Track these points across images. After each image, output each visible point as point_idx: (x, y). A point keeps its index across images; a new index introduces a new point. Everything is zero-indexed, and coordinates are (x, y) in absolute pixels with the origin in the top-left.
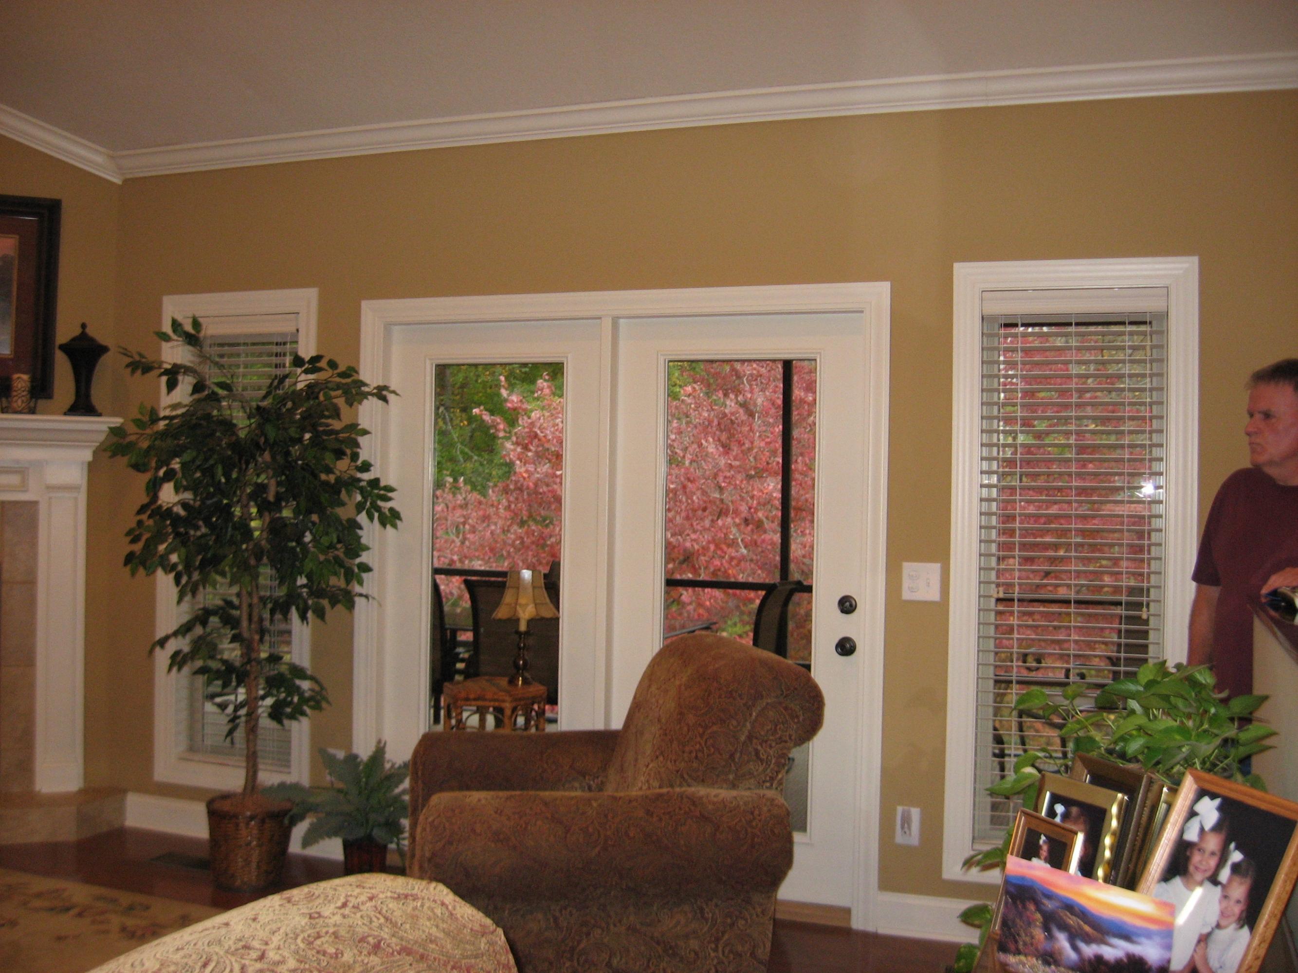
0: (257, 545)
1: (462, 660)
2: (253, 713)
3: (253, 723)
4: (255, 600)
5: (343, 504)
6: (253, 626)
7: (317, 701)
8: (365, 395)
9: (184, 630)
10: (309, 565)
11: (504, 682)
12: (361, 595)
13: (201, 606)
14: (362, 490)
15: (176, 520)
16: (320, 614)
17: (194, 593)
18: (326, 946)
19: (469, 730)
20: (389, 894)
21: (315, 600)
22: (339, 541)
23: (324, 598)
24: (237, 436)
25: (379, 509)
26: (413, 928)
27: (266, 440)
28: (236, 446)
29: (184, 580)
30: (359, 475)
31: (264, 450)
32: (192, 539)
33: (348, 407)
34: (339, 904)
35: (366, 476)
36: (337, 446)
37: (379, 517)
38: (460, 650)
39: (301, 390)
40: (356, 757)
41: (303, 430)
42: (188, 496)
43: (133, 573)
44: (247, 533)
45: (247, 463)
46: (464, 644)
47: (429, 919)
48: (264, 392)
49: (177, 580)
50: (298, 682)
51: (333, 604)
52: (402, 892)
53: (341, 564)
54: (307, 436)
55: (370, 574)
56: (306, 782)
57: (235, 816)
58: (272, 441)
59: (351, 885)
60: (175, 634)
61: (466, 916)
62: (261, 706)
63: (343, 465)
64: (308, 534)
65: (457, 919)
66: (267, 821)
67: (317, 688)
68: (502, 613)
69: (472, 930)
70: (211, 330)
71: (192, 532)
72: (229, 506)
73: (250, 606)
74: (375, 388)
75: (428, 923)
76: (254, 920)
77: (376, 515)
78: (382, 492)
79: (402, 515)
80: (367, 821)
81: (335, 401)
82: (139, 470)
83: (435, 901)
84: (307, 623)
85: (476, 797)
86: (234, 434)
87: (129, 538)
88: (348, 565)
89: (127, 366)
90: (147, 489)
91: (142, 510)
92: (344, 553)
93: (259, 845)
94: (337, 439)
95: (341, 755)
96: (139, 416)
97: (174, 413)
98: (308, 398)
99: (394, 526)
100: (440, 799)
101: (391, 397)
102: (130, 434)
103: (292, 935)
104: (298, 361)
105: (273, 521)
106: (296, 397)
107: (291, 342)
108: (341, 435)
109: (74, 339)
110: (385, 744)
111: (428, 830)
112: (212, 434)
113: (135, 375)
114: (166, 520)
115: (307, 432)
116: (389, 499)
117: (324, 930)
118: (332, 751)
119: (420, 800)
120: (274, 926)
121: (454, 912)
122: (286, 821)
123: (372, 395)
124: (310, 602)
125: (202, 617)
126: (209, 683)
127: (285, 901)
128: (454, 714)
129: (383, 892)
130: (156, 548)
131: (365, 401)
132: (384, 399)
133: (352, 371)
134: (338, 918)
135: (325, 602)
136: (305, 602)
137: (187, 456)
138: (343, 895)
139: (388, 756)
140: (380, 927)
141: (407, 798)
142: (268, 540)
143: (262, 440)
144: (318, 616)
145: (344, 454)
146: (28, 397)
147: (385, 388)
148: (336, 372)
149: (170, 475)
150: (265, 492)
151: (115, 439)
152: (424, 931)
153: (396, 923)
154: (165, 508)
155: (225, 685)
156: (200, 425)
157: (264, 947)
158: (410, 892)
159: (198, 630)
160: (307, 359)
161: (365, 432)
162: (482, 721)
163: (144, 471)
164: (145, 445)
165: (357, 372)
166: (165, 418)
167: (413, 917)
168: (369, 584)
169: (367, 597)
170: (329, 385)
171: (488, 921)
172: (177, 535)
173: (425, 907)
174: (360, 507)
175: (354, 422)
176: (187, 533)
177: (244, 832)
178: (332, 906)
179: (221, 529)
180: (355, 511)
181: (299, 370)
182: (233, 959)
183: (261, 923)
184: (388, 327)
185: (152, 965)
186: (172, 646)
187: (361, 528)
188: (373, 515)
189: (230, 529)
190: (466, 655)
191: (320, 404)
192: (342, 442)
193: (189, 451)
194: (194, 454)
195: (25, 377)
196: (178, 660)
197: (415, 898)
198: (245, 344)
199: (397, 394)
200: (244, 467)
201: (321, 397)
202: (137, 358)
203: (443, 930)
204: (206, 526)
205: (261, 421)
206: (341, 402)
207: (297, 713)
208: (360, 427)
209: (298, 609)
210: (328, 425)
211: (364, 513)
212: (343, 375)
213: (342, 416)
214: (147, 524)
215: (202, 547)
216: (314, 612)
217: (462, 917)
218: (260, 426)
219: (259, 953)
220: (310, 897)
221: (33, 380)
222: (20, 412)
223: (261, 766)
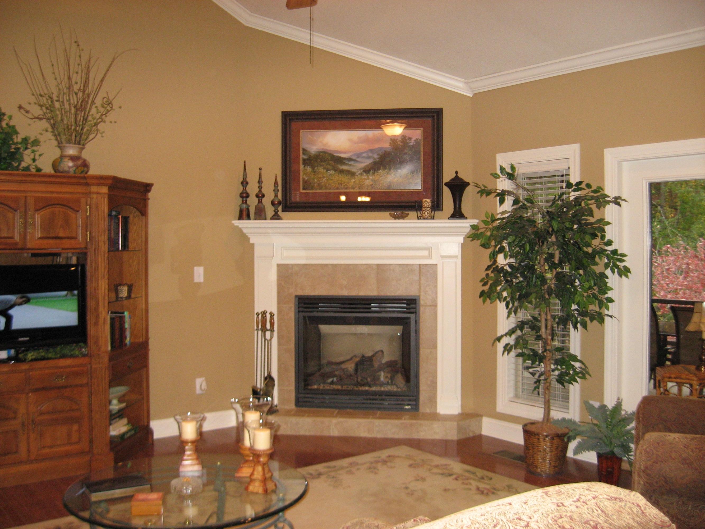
0: (549, 288)
1: (670, 353)
2: (548, 378)
3: (548, 384)
4: (549, 317)
5: (597, 264)
6: (548, 331)
7: (584, 374)
8: (608, 202)
9: (511, 332)
10: (578, 298)
11: (693, 368)
12: (608, 315)
13: (521, 320)
14: (608, 256)
15: (506, 274)
16: (585, 326)
17: (515, 312)
18: (565, 523)
19: (671, 395)
20: (605, 496)
21: (582, 318)
22: (595, 285)
23: (587, 317)
24: (537, 227)
25: (617, 267)
26: (618, 519)
27: (553, 230)
28: (536, 233)
29: (510, 306)
30: (607, 248)
31: (552, 235)
32: (514, 284)
33: (598, 209)
34: (575, 499)
35: (610, 248)
36: (592, 231)
37: (618, 272)
38: (669, 347)
39: (572, 201)
40: (605, 406)
41: (573, 223)
42: (512, 260)
43: (484, 302)
44: (544, 281)
45: (543, 243)
46: (671, 343)
47: (629, 514)
48: (551, 203)
49: (507, 306)
50: (573, 363)
51: (591, 321)
52: (613, 496)
53: (596, 298)
54: (575, 226)
55: (613, 303)
56: (577, 419)
57: (538, 434)
58: (555, 230)
59: (583, 488)
60: (506, 335)
61: (652, 515)
62: (553, 375)
63: (596, 242)
64: (577, 281)
65: (646, 516)
66: (555, 438)
67: (583, 367)
68: (691, 327)
69: (655, 523)
70: (520, 171)
71: (514, 280)
72: (533, 266)
73: (546, 320)
74: (613, 198)
75: (628, 517)
76: (525, 503)
77: (616, 270)
78: (619, 257)
79: (631, 270)
80: (611, 443)
81: (591, 206)
82: (485, 248)
83: (633, 504)
84: (578, 330)
85: (673, 437)
86: (535, 226)
87: (482, 283)
88: (600, 298)
89: (478, 192)
90: (490, 257)
91: (488, 268)
92: (598, 292)
93: (551, 452)
94: (593, 228)
95: (596, 404)
96: (486, 219)
97: (504, 216)
98: (575, 205)
99: (627, 276)
100: (651, 436)
101: (622, 203)
102: (481, 228)
103: (545, 515)
104: (569, 185)
105: (558, 273)
106: (569, 205)
107: (566, 175)
108: (594, 225)
109: (452, 180)
110: (622, 400)
111: (643, 453)
112: (524, 227)
113: (482, 197)
114: (501, 273)
115: (576, 224)
116: (624, 261)
117: (564, 514)
118: (591, 402)
119: (641, 434)
120: (536, 508)
121: (645, 511)
122: (566, 440)
123: (612, 202)
124: (579, 319)
125: (521, 325)
126: (524, 361)
127: (544, 494)
128: (662, 386)
129: (601, 495)
130: (496, 289)
131: (607, 205)
132: (619, 204)
133: (599, 189)
134: (573, 508)
135: (587, 319)
136: (577, 319)
137: (510, 240)
138: (578, 494)
139: (623, 407)
140: (598, 516)
141: (633, 432)
142: (555, 284)
143: (551, 229)
144: (583, 327)
145: (597, 236)
146: (430, 211)
147: (619, 198)
148: (591, 190)
149: (502, 250)
150: (553, 258)
151: (473, 231)
152: (625, 521)
153: (608, 514)
154: (500, 267)
155: (533, 363)
156: (517, 222)
157: (529, 520)
158: (618, 497)
159: (519, 333)
160: (574, 184)
161: (608, 223)
162: (680, 390)
163: (489, 248)
164: (489, 234)
165: (602, 190)
166: (499, 219)
167: (619, 511)
168: (613, 309)
169: (611, 317)
170: (587, 197)
171: (667, 519)
172: (507, 281)
173: (627, 507)
174: (606, 266)
175: (602, 218)
176: (512, 281)
177: (542, 443)
178: (571, 500)
179: (530, 278)
180: (604, 268)
181: (570, 190)
182: (510, 525)
183: (529, 505)
184: (620, 162)
185: (467, 522)
186: (505, 340)
187: (607, 278)
188: (614, 270)
189: (534, 279)
190: (672, 350)
191: (582, 207)
192: (595, 228)
193: (511, 236)
194: (514, 238)
195: (429, 200)
196: (507, 349)
197: (621, 500)
198: (541, 177)
199: (626, 201)
200: (541, 244)
201: (583, 204)
202: (483, 188)
203: (637, 522)
204: (521, 276)
205: (549, 219)
206: (594, 207)
207: (573, 380)
208: (605, 220)
209: (572, 323)
210: (587, 220)
211: (609, 269)
212: (595, 191)
213: (594, 215)
214: (490, 276)
215: (519, 288)
216: (581, 324)
217: (650, 515)
218: (550, 221)
219: (525, 523)
220: (559, 493)
221: (433, 202)
222: (427, 219)
223: (551, 408)
